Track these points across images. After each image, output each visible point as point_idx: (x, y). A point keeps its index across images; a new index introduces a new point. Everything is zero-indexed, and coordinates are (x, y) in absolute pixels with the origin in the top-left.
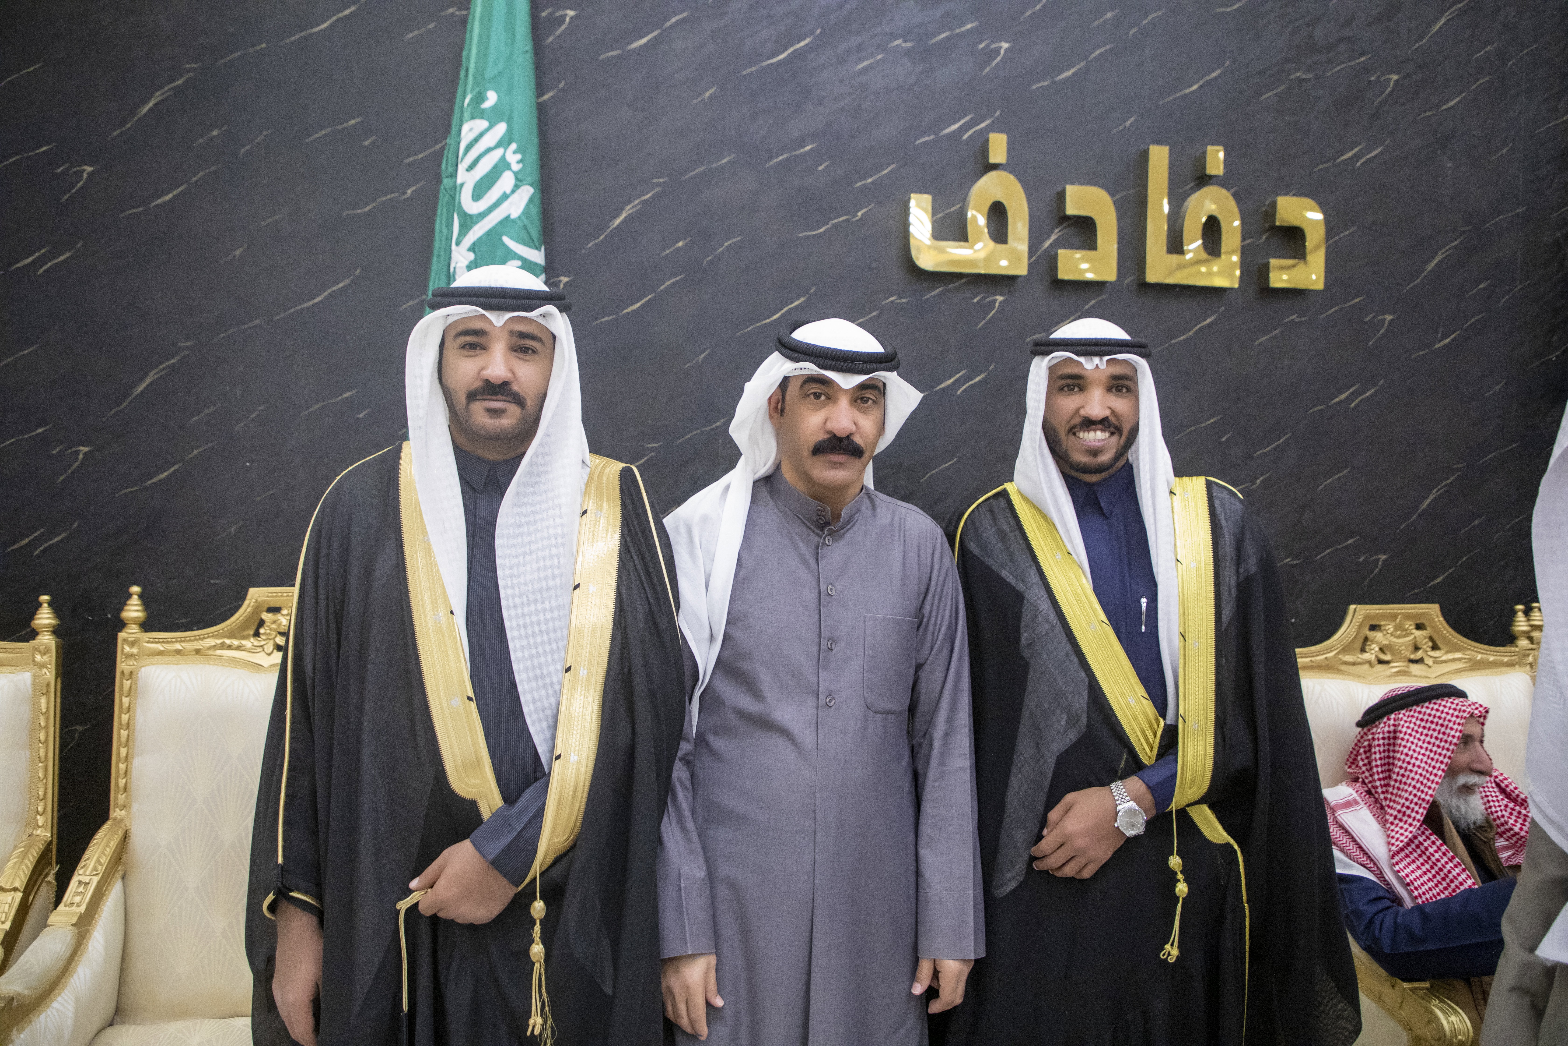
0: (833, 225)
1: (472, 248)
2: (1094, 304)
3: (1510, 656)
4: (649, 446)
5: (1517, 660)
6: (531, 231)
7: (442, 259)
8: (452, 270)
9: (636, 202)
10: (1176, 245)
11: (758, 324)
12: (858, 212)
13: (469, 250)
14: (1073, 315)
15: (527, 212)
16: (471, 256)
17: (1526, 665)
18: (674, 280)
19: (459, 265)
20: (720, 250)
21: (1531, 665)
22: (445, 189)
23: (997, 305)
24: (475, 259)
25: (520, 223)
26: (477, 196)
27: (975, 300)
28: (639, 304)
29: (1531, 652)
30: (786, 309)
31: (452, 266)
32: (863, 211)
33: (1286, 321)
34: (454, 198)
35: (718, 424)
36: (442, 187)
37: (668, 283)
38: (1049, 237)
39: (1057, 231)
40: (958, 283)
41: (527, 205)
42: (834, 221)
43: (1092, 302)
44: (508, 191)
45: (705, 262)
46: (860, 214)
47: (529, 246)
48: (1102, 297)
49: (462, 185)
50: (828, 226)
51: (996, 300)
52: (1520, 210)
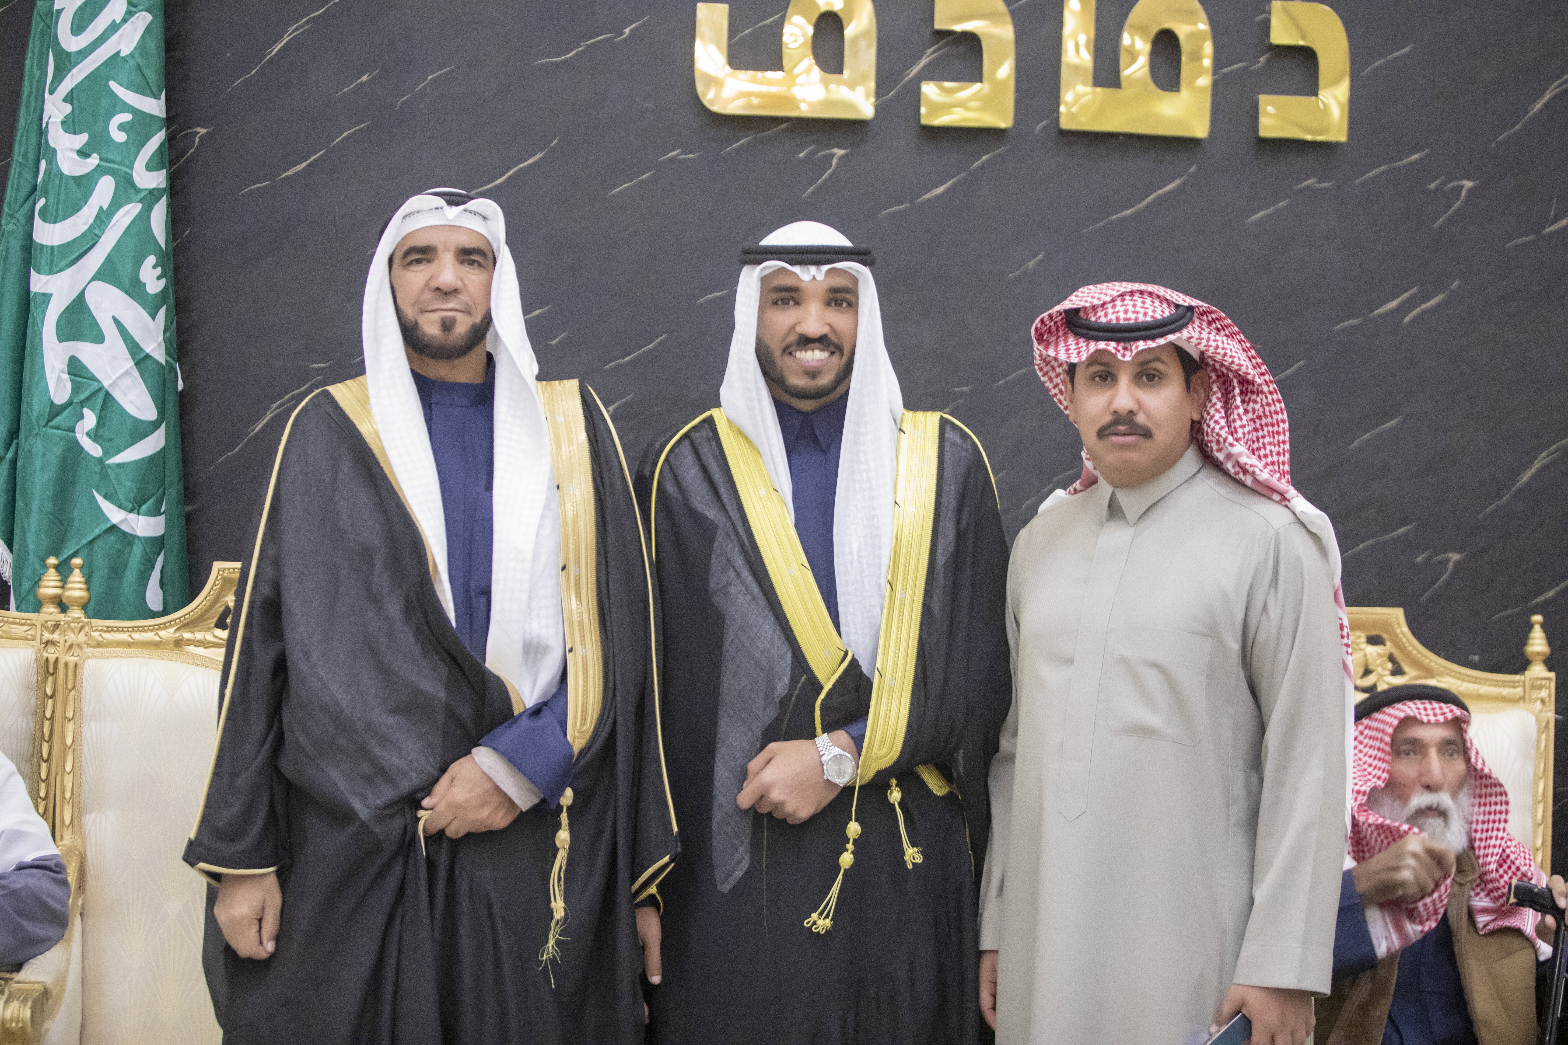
1: (69, 98)
2: (987, 159)
3: (1512, 687)
4: (314, 366)
5: (1522, 693)
6: (146, 72)
7: (32, 109)
8: (44, 125)
9: (304, 20)
10: (1107, 75)
12: (625, 27)
13: (65, 100)
14: (953, 178)
15: (142, 47)
16: (68, 108)
17: (1535, 701)
18: (354, 129)
19: (51, 120)
20: (421, 86)
21: (1543, 701)
22: (39, 14)
23: (835, 161)
24: (73, 110)
25: (132, 63)
26: (78, 28)
27: (801, 155)
28: (304, 165)
29: (1544, 682)
30: (516, 169)
31: (45, 120)
32: (633, 26)
33: (1298, 187)
34: (50, 29)
36: (35, 12)
37: (346, 134)
38: (918, 59)
39: (929, 51)
40: (772, 132)
41: (143, 37)
42: (588, 43)
43: (985, 157)
44: (118, 21)
45: (399, 103)
46: (627, 31)
47: (143, 94)
48: (998, 150)
49: (60, 12)
50: (579, 49)
51: (833, 155)
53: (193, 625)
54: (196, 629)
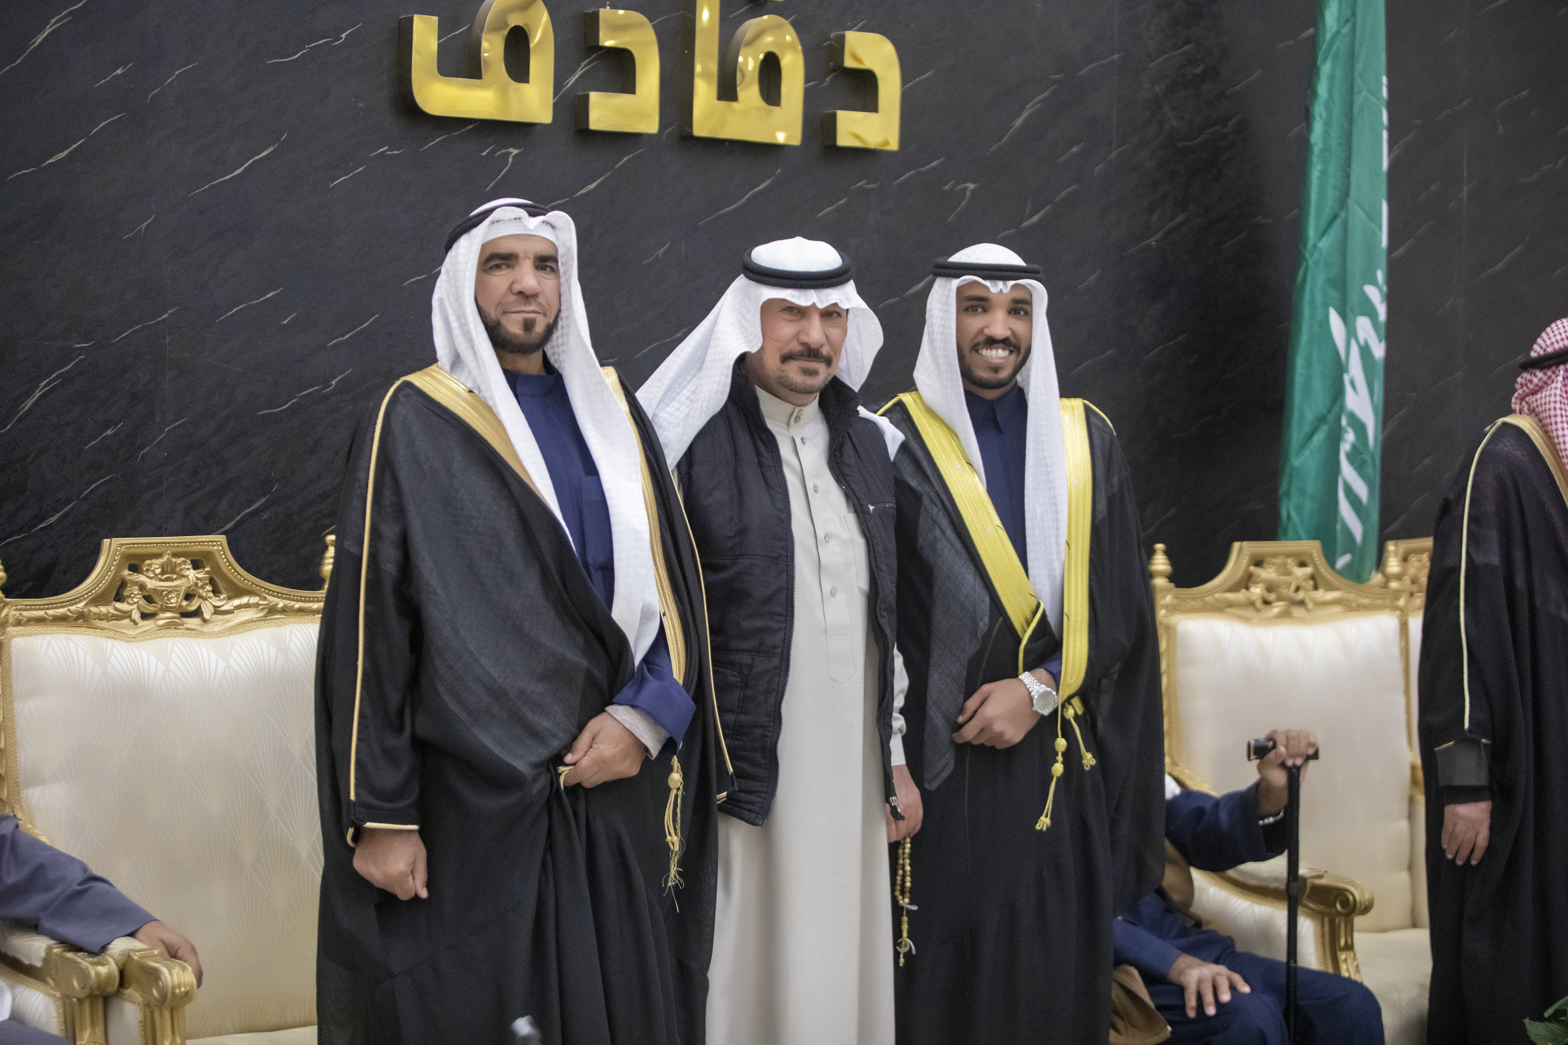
0: (309, 49)
10: (728, 89)
11: (218, 181)
12: (342, 33)
18: (109, 120)
20: (171, 79)
23: (511, 159)
27: (484, 154)
30: (252, 160)
32: (349, 32)
33: (853, 188)
37: (102, 125)
38: (575, 70)
39: (584, 64)
42: (311, 46)
45: (151, 96)
46: (344, 35)
48: (637, 153)
50: (303, 52)
51: (509, 153)
52: (1116, 56)
53: (98, 600)
54: (100, 603)
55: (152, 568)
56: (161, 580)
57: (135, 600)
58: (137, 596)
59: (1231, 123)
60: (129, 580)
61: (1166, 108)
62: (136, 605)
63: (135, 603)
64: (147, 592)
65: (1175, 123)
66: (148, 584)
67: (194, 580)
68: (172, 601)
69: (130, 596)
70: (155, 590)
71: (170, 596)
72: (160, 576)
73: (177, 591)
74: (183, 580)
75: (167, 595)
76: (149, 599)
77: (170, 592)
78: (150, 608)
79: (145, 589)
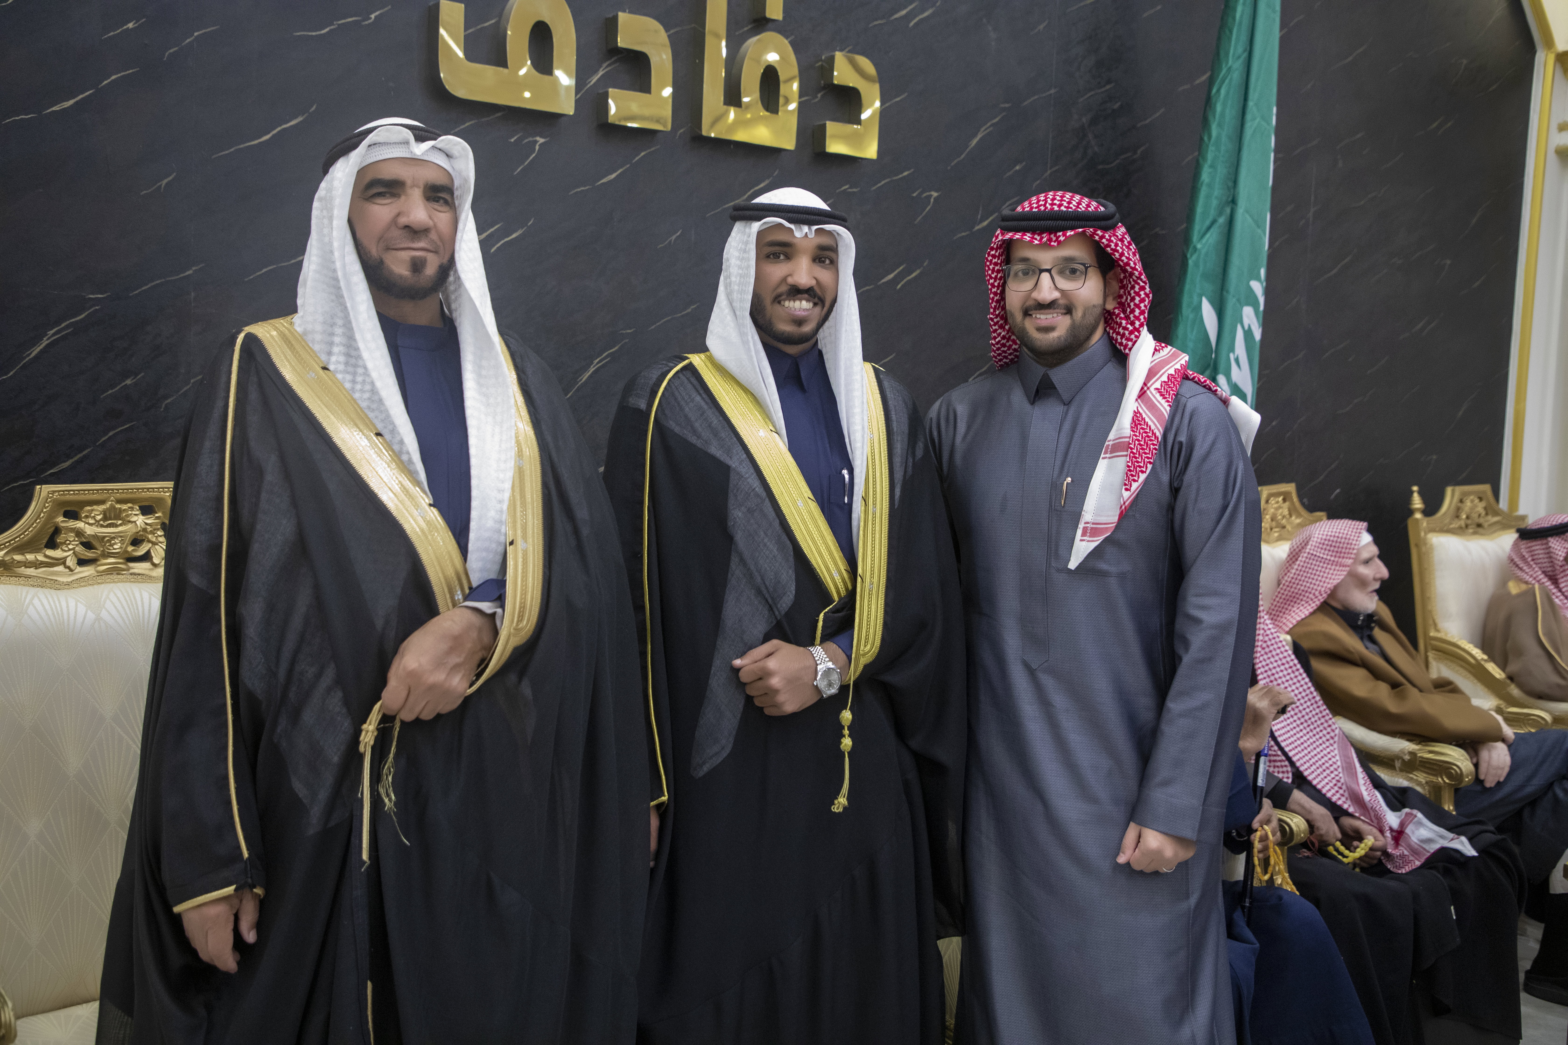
0: (339, 25)
2: (644, 155)
4: (92, 296)
10: (733, 97)
11: (242, 146)
12: (371, 13)
14: (621, 168)
18: (123, 74)
20: (188, 40)
23: (537, 148)
27: (512, 140)
28: (71, 102)
30: (279, 129)
32: (377, 13)
33: (837, 191)
35: (190, 272)
37: (113, 77)
38: (596, 71)
39: (605, 65)
40: (492, 117)
42: (340, 22)
43: (643, 154)
45: (167, 54)
46: (373, 16)
48: (653, 149)
50: (332, 27)
51: (536, 142)
52: (1052, 91)
53: (22, 548)
54: (28, 551)
55: (93, 515)
56: (102, 526)
57: (71, 547)
58: (73, 543)
59: (1139, 152)
60: (63, 527)
61: (1090, 136)
62: (72, 552)
63: (70, 550)
64: (85, 538)
65: (1096, 149)
66: (86, 531)
67: (142, 526)
68: (115, 547)
69: (64, 543)
70: (95, 536)
71: (113, 542)
72: (101, 522)
73: (121, 537)
74: (130, 526)
75: (109, 541)
76: (88, 545)
77: (113, 538)
78: (90, 554)
79: (83, 535)
